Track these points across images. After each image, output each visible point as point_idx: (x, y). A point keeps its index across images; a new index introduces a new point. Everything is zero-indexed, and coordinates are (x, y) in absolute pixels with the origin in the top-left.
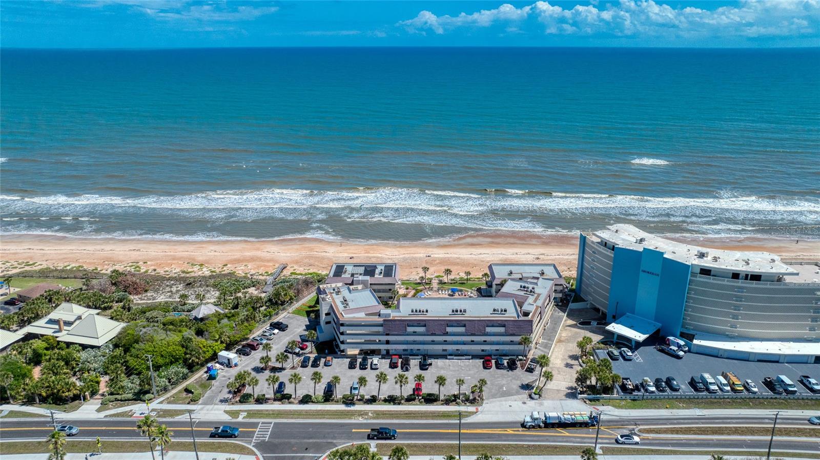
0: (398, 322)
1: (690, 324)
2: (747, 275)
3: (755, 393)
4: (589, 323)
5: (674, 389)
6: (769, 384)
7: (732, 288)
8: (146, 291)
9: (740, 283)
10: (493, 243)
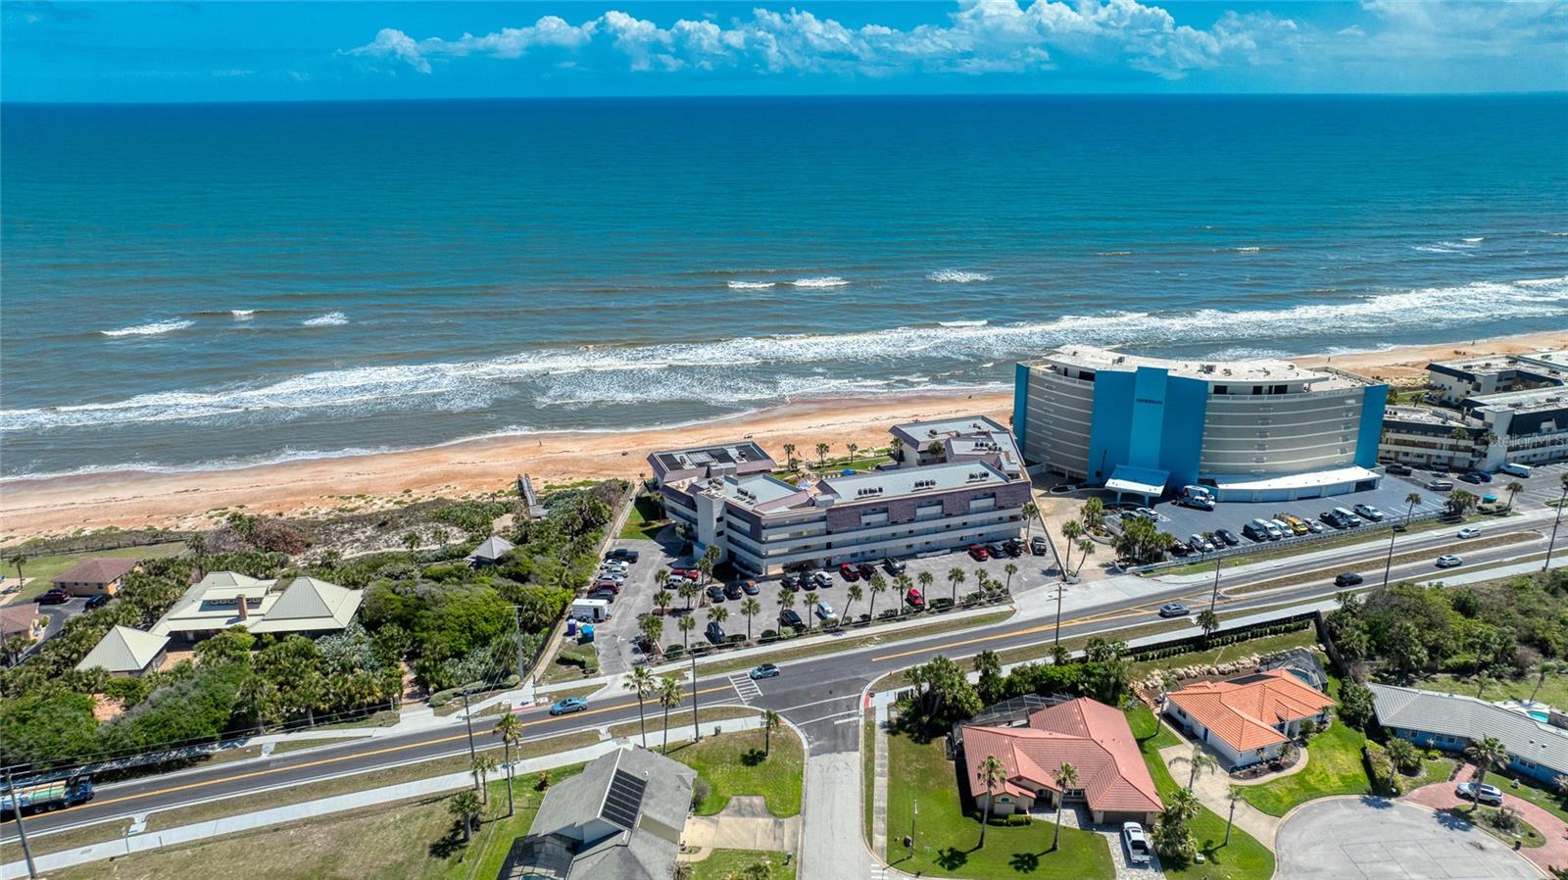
0: (848, 511)
1: (1205, 467)
2: (1271, 387)
3: (1319, 532)
4: (1066, 489)
5: (1230, 543)
6: (1329, 520)
7: (1255, 408)
8: (308, 545)
9: (1265, 399)
10: (825, 409)
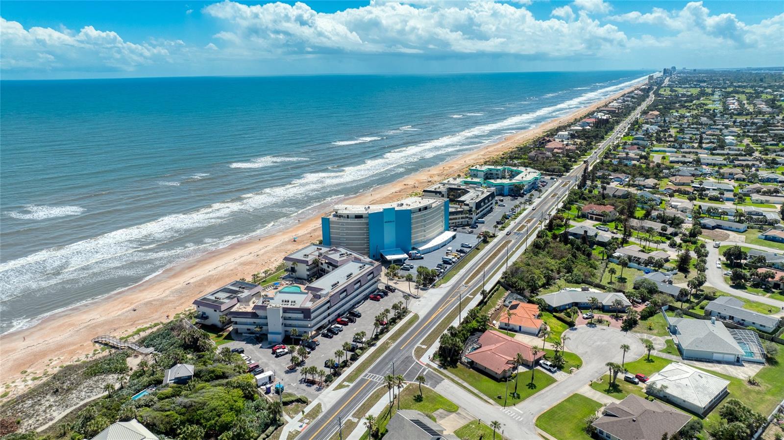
0: (336, 295)
1: (413, 243)
2: (423, 208)
3: (462, 256)
5: (446, 268)
8: (19, 423)
9: (422, 212)
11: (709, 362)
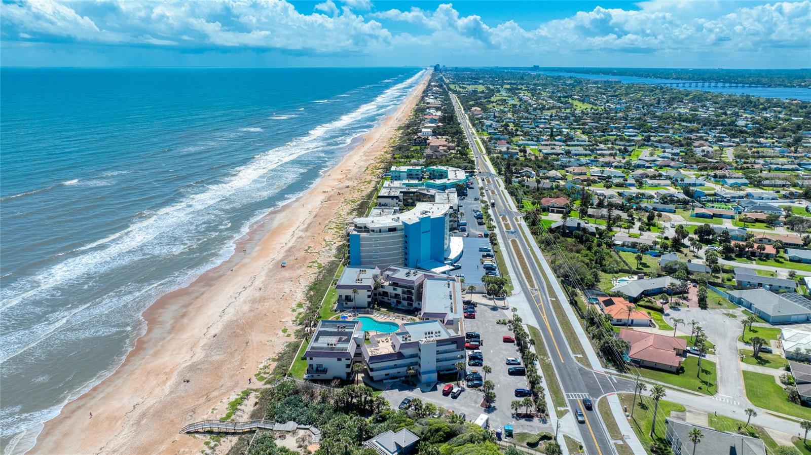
11: (790, 324)
